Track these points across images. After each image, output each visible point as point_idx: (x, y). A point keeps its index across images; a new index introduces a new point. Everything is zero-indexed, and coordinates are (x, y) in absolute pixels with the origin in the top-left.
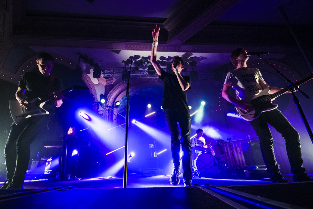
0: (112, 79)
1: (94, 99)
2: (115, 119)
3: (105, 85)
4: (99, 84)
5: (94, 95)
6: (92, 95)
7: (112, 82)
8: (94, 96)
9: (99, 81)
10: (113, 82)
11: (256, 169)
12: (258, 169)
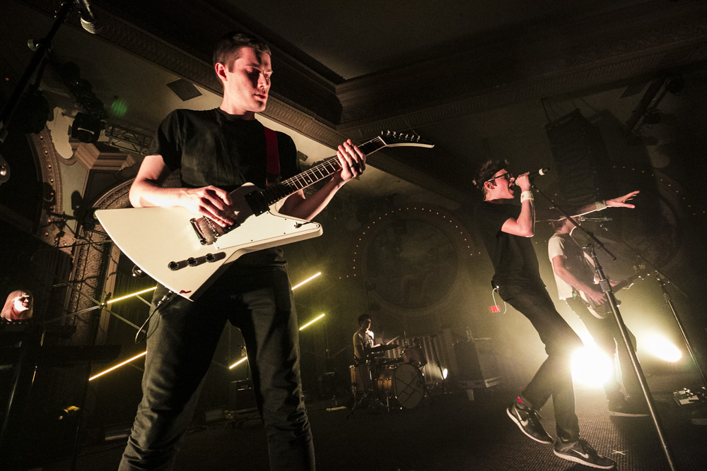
0: (124, 158)
1: (54, 203)
2: (113, 273)
3: (90, 168)
4: (72, 161)
5: (54, 189)
6: (50, 188)
7: (121, 167)
8: (54, 192)
9: (74, 150)
10: (123, 167)
11: (485, 385)
12: (487, 385)
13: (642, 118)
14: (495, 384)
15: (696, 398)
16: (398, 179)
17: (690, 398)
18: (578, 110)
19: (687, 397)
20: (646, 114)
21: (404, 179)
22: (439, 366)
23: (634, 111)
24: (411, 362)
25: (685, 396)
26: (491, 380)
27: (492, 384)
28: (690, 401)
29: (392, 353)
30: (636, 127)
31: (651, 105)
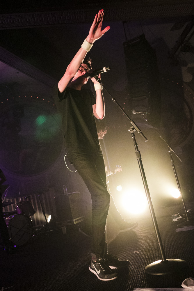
11: (74, 223)
12: (75, 223)
14: (80, 221)
15: (181, 217)
17: (178, 218)
18: (144, 34)
20: (183, 45)
22: (44, 214)
23: (177, 42)
24: (23, 213)
25: (176, 217)
26: (77, 219)
27: (78, 222)
29: (10, 208)
30: (177, 53)
31: (186, 39)
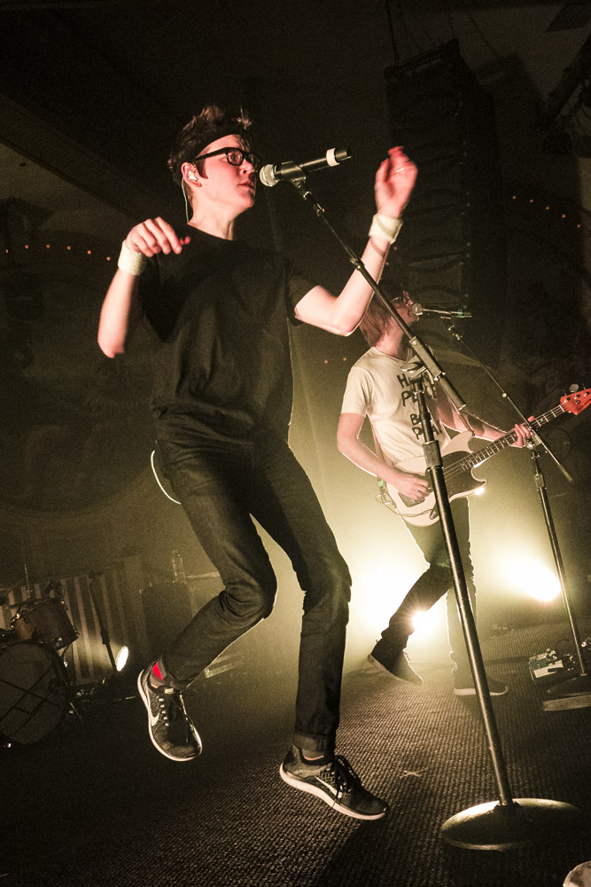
13: (578, 90)
15: (559, 664)
16: (21, 159)
17: (551, 666)
18: (456, 41)
19: (547, 664)
20: (587, 83)
21: (38, 160)
22: (106, 642)
24: (36, 638)
25: (544, 664)
27: (220, 671)
28: (550, 670)
30: (565, 111)
